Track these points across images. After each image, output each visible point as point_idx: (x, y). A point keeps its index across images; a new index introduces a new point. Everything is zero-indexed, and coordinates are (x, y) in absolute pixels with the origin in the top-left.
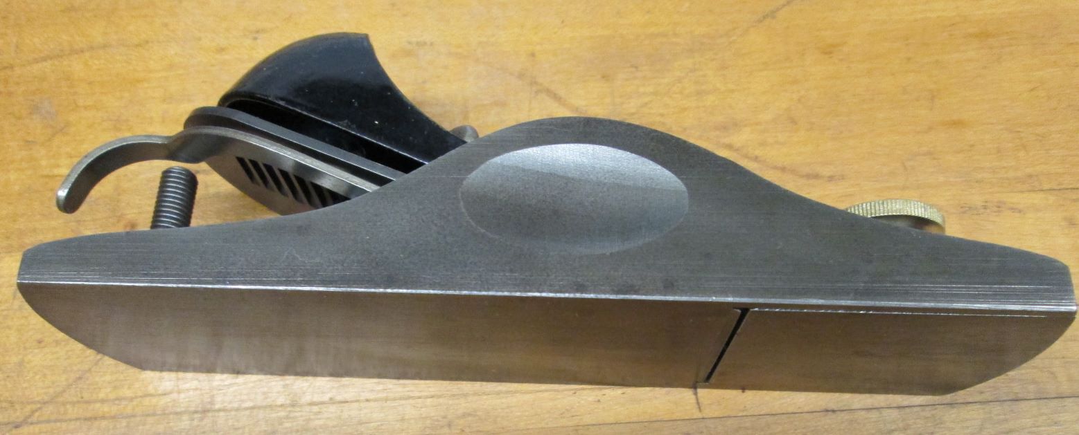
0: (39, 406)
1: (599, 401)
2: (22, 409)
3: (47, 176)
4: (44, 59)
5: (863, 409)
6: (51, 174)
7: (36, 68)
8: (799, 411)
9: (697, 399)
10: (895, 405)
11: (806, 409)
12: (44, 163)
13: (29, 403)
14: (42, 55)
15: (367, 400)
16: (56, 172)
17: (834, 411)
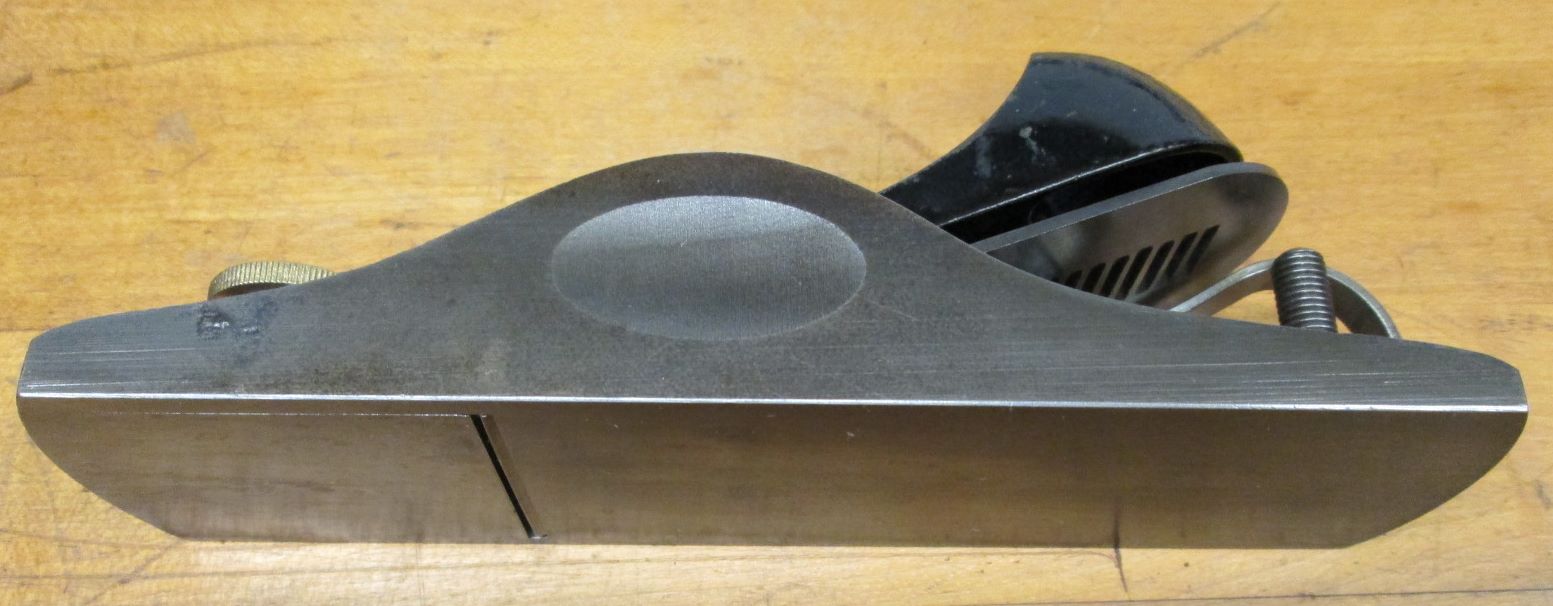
0: (158, 551)
1: (982, 572)
2: (131, 556)
3: (178, 222)
4: (177, 56)
5: (1355, 595)
6: (183, 218)
7: (166, 69)
8: (1264, 594)
9: (1121, 573)
10: (1398, 590)
11: (1274, 592)
12: (173, 202)
13: (143, 547)
14: (174, 50)
15: (648, 560)
16: (191, 215)
17: (1313, 597)
